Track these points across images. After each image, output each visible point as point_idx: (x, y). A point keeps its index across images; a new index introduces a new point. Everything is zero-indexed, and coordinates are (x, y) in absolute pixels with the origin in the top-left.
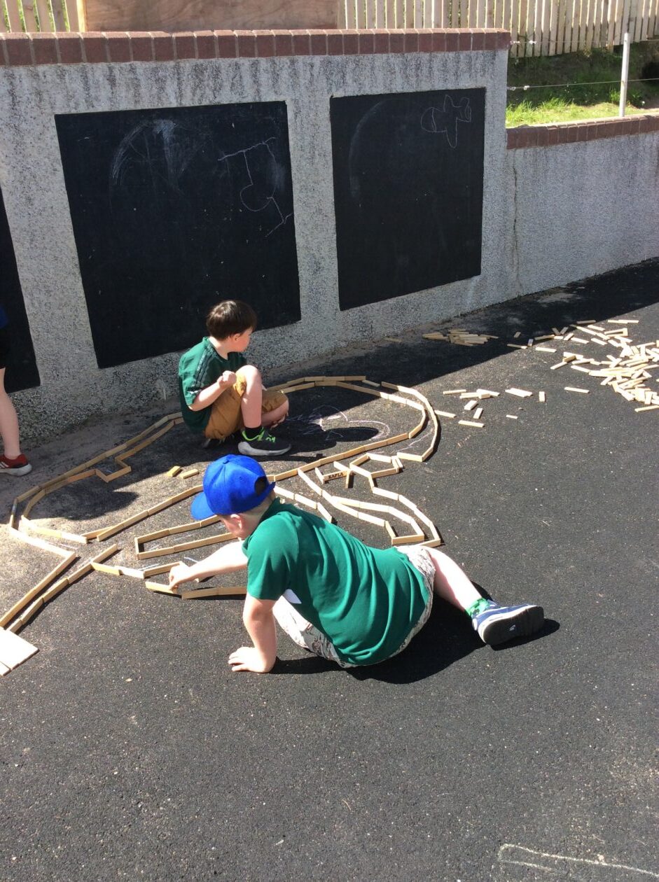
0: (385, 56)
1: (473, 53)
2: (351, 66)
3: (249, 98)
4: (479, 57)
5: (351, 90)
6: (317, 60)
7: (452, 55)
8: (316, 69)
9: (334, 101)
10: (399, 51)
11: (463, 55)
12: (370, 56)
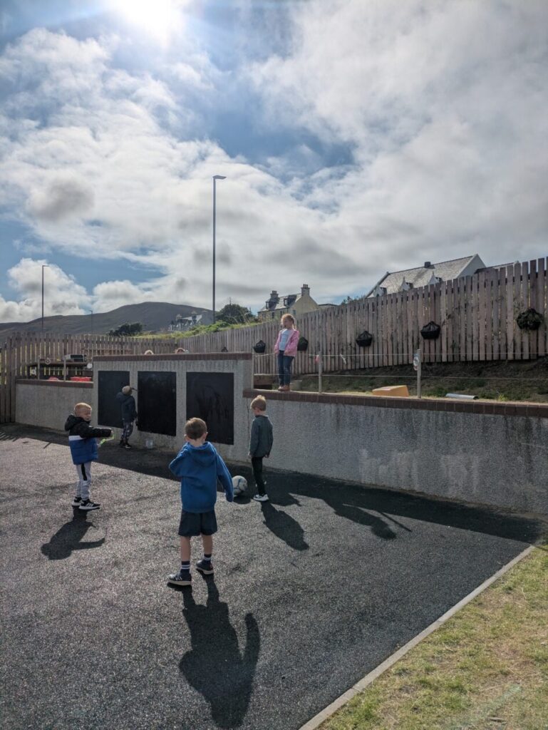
0: (201, 361)
2: (192, 363)
3: (169, 370)
5: (192, 370)
7: (221, 361)
8: (184, 364)
9: (187, 373)
11: (225, 361)
12: (197, 361)
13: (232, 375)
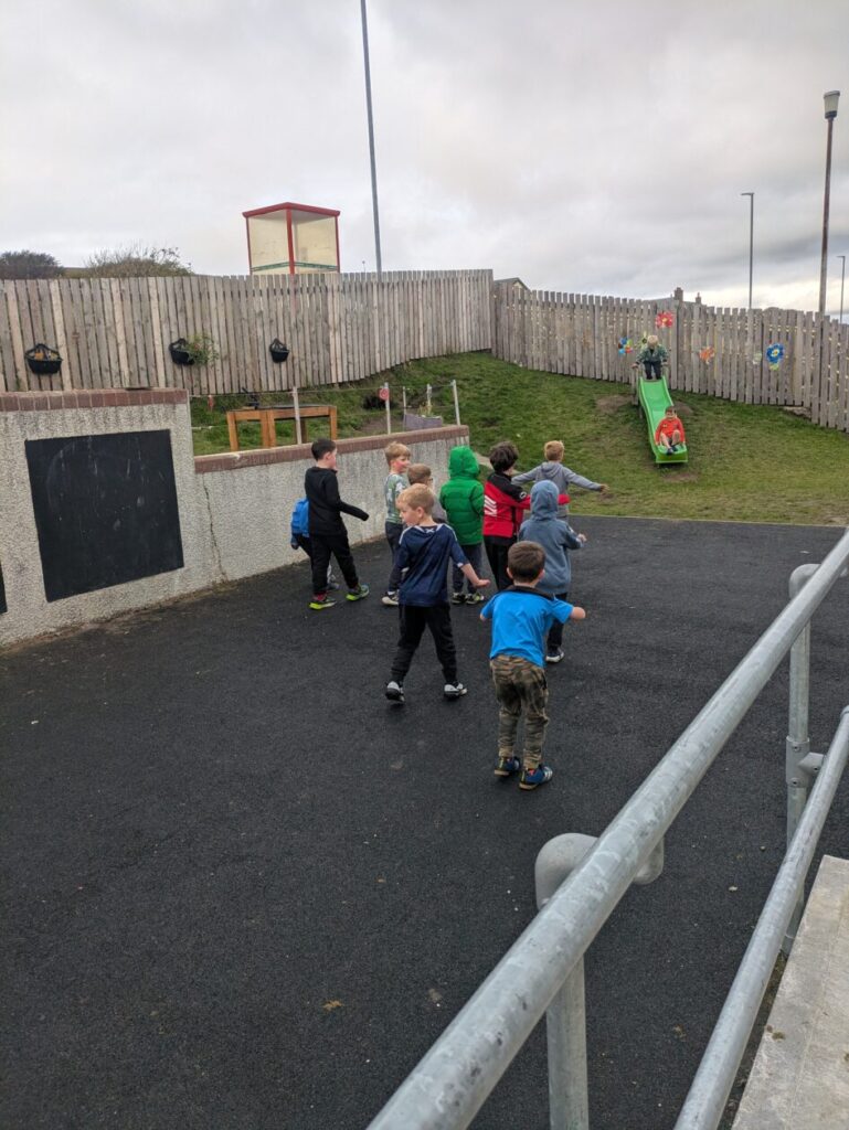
0: (74, 410)
1: (155, 406)
2: (43, 417)
4: (161, 409)
5: (44, 434)
6: (11, 415)
7: (135, 407)
8: (10, 421)
9: (27, 443)
10: (88, 407)
11: (145, 408)
12: (60, 411)
13: (167, 432)
